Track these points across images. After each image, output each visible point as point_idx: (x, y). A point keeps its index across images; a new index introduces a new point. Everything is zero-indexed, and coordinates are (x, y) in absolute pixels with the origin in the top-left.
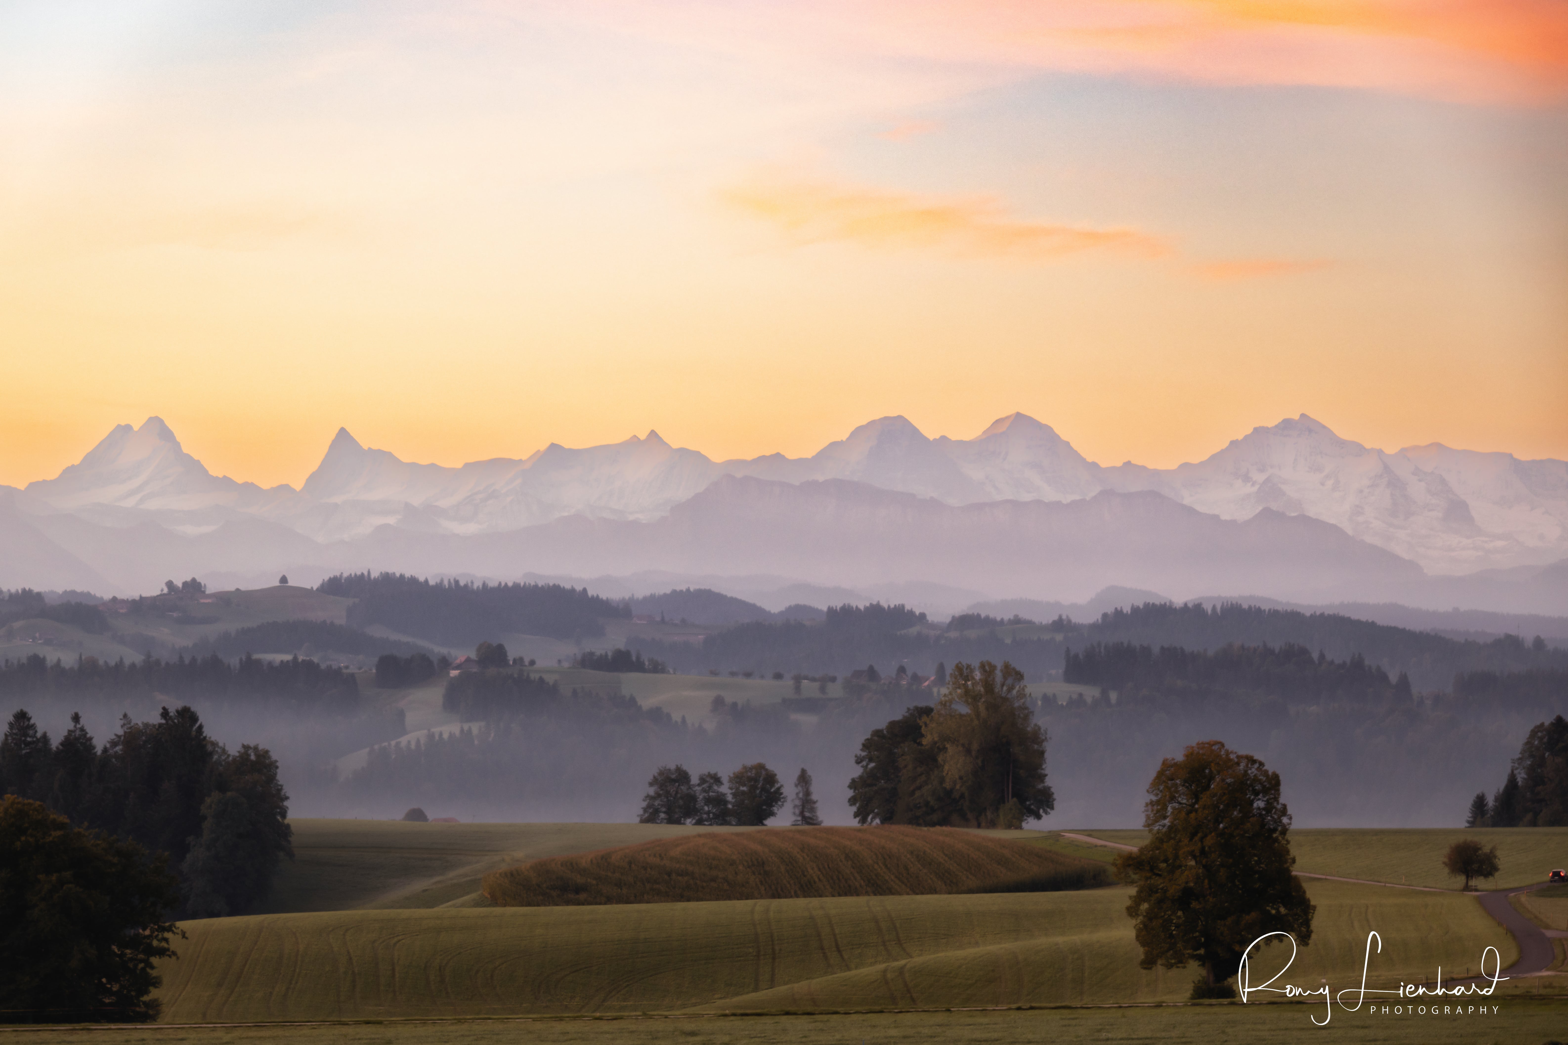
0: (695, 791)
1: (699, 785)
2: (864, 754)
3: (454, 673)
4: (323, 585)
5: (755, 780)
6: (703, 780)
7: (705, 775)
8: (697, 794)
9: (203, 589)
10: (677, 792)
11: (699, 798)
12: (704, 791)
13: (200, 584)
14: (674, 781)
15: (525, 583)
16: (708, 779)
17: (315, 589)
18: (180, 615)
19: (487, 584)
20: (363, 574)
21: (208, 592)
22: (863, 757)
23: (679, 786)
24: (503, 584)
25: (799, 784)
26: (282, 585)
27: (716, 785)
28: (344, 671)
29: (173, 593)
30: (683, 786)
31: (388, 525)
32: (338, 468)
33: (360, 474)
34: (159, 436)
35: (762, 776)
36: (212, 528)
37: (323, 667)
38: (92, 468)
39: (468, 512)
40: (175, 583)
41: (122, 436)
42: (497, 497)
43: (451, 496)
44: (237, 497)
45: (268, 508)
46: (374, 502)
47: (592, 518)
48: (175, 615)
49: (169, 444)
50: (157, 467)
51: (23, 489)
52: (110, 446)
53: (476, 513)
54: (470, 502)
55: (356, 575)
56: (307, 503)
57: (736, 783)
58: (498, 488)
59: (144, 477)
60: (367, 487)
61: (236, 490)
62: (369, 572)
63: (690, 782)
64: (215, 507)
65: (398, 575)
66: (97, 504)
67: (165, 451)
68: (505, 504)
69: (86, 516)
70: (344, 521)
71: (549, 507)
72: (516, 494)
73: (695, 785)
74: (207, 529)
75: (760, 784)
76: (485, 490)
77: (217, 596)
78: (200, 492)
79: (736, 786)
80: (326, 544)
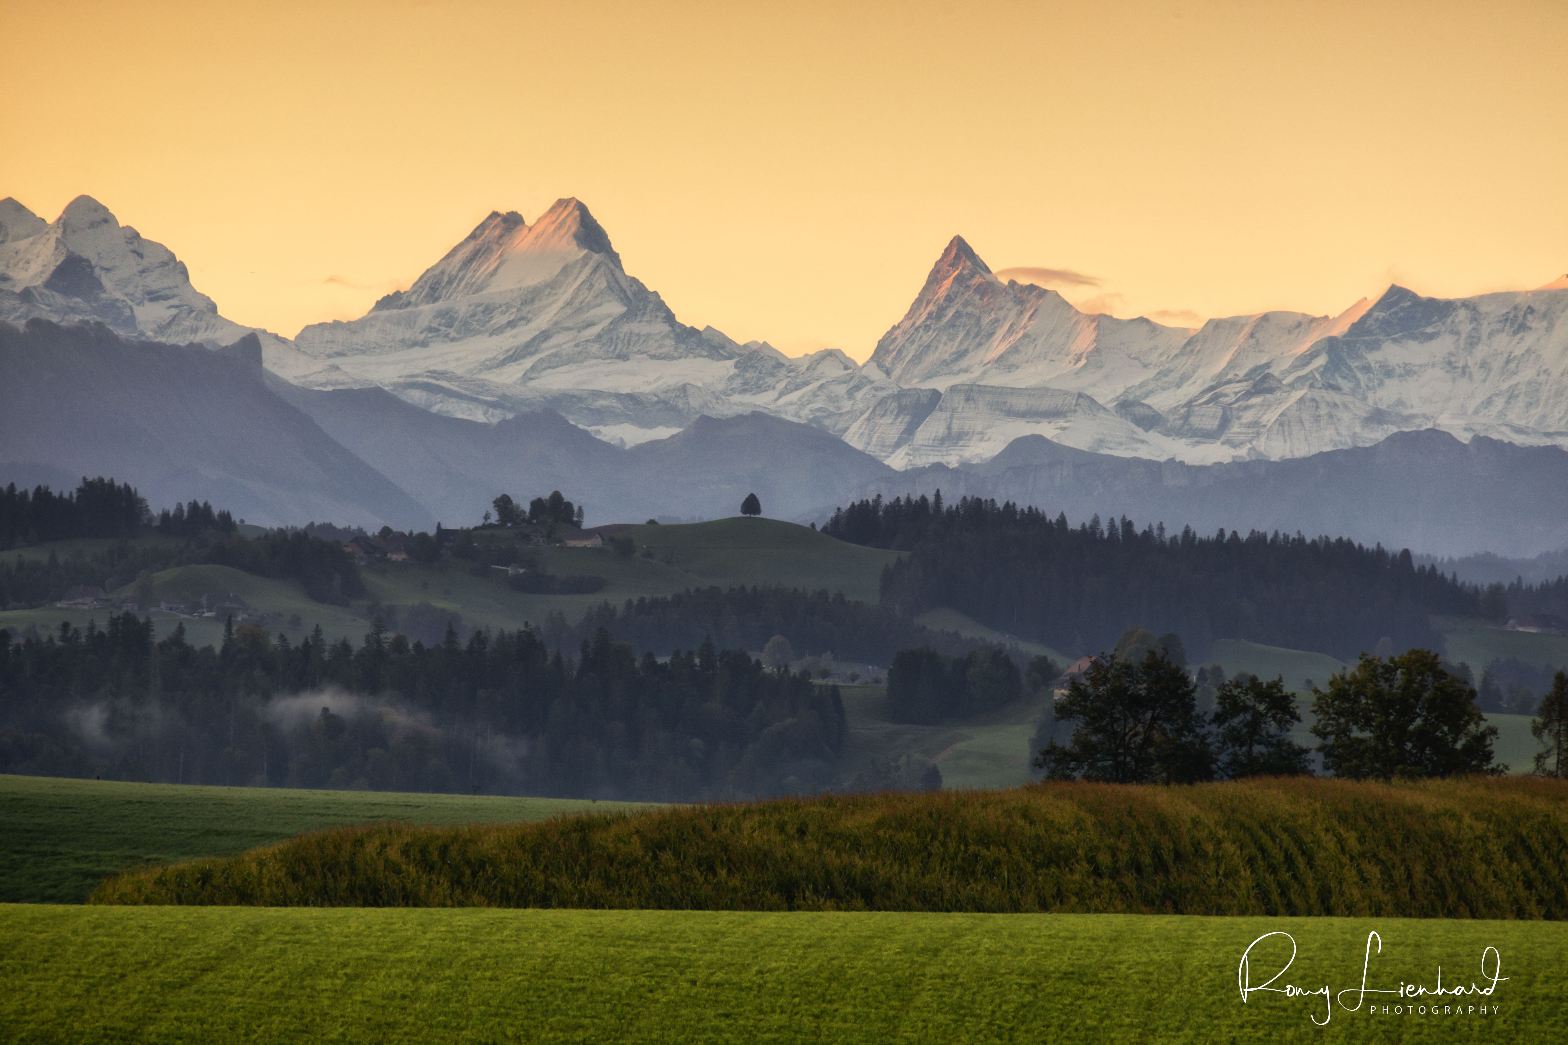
0: (1204, 737)
1: (1219, 719)
4: (836, 521)
5: (1404, 704)
6: (1231, 703)
7: (1239, 686)
8: (1212, 748)
9: (575, 519)
10: (1148, 741)
11: (1215, 761)
12: (1234, 737)
13: (569, 505)
14: (1135, 703)
15: (1276, 533)
16: (1249, 700)
17: (819, 528)
18: (522, 571)
19: (1194, 534)
20: (924, 499)
21: (588, 523)
23: (1154, 719)
24: (1228, 535)
25: (1545, 725)
26: (748, 515)
27: (1274, 717)
29: (509, 525)
30: (1167, 720)
31: (1038, 439)
32: (945, 320)
33: (991, 335)
34: (576, 236)
35: (1426, 695)
36: (675, 431)
37: (768, 669)
38: (436, 300)
39: (1208, 418)
40: (515, 501)
41: (501, 236)
42: (1271, 391)
43: (1179, 386)
44: (733, 371)
45: (794, 396)
46: (1014, 391)
47: (1465, 438)
48: (511, 571)
49: (596, 257)
50: (569, 304)
51: (291, 337)
52: (475, 255)
53: (1225, 422)
54: (1214, 399)
55: (908, 500)
56: (876, 389)
57: (1340, 714)
58: (1276, 374)
59: (542, 322)
60: (1003, 362)
61: (730, 358)
62: (938, 495)
63: (1193, 707)
64: (683, 389)
65: (1000, 505)
66: (442, 375)
67: (587, 270)
68: (1287, 405)
69: (416, 397)
70: (949, 428)
71: (1377, 417)
72: (1312, 386)
73: (1208, 718)
74: (663, 433)
75: (1419, 721)
76: (1248, 376)
77: (607, 533)
78: (653, 357)
79: (1338, 724)
80: (906, 472)
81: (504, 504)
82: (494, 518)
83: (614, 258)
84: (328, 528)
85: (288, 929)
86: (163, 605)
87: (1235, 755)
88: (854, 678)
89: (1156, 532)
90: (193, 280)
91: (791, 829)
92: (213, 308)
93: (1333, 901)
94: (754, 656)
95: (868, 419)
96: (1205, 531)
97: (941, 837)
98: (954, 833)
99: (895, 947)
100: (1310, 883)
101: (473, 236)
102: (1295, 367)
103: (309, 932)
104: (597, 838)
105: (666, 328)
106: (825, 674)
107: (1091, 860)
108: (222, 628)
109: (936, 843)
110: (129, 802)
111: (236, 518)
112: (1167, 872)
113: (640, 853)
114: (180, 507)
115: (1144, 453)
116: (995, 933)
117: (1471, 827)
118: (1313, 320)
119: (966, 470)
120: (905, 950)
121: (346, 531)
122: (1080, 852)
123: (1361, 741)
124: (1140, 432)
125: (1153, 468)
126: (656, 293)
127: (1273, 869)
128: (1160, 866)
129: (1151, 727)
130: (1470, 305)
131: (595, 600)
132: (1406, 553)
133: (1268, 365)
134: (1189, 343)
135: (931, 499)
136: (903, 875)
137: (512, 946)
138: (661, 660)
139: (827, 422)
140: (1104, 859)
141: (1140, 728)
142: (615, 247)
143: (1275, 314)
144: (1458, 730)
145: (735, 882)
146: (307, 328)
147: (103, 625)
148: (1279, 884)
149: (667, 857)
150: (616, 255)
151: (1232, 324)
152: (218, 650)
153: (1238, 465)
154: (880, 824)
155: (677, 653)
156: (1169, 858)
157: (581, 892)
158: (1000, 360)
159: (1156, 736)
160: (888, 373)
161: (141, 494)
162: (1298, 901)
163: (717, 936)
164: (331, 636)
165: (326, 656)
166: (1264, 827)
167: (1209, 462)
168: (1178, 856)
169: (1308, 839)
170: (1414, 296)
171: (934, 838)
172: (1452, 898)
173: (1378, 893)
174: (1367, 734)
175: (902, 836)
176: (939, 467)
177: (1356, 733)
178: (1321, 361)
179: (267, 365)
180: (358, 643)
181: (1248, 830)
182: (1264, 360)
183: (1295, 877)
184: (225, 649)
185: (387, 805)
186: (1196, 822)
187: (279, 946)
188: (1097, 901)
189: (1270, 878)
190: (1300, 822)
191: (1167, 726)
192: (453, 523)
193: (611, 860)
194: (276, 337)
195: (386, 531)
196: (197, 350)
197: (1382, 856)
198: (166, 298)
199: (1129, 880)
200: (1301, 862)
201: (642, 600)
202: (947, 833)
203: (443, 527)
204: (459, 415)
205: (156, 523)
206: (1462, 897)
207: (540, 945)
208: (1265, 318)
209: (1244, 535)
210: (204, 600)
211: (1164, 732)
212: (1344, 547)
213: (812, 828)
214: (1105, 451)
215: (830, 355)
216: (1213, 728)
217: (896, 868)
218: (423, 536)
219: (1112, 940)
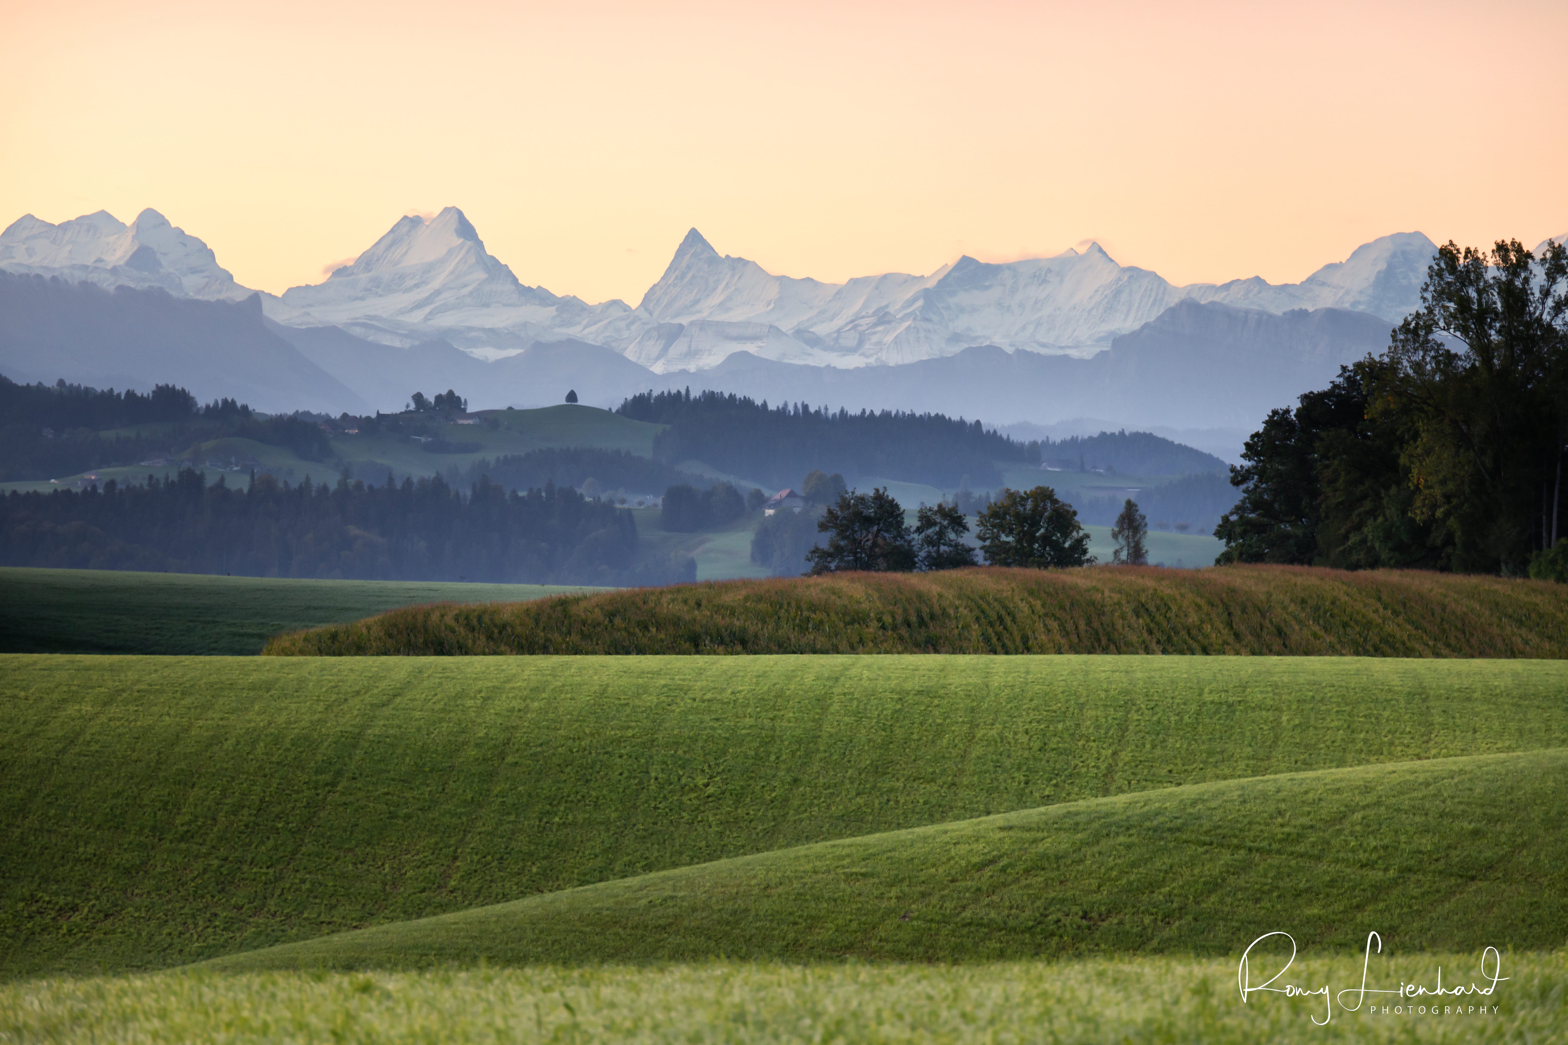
1: (919, 530)
2: (1247, 464)
3: (770, 512)
4: (625, 407)
5: (1033, 520)
6: (926, 521)
7: (930, 510)
8: (915, 548)
9: (463, 407)
10: (875, 544)
11: (917, 557)
13: (459, 398)
14: (868, 521)
16: (938, 519)
17: (614, 411)
18: (430, 439)
19: (847, 412)
20: (679, 392)
21: (470, 409)
22: (1248, 471)
23: (879, 531)
25: (1120, 532)
26: (570, 403)
27: (953, 529)
28: (618, 506)
29: (422, 411)
30: (887, 531)
31: (745, 354)
32: (686, 280)
33: (715, 289)
34: (456, 231)
35: (1046, 514)
36: (519, 351)
37: (588, 499)
38: (370, 271)
39: (850, 340)
40: (425, 396)
41: (409, 231)
42: (889, 322)
43: (832, 320)
44: (555, 313)
45: (593, 328)
46: (730, 324)
47: (1010, 350)
48: (423, 439)
49: (469, 243)
50: (452, 272)
51: (280, 295)
52: (393, 243)
53: (861, 343)
54: (854, 328)
55: (669, 393)
56: (644, 324)
57: (994, 526)
58: (892, 312)
59: (436, 284)
60: (723, 306)
61: (553, 305)
62: (687, 390)
63: (902, 523)
64: (525, 325)
65: (726, 395)
66: (373, 318)
67: (463, 252)
68: (898, 332)
69: (357, 331)
70: (690, 347)
71: (956, 338)
72: (915, 319)
73: (912, 530)
74: (513, 352)
75: (1042, 531)
76: (875, 313)
77: (481, 415)
78: (505, 305)
79: (993, 533)
80: (663, 375)
81: (418, 398)
82: (412, 407)
83: (480, 244)
84: (307, 414)
85: (440, 670)
86: (208, 463)
87: (929, 552)
88: (641, 504)
89: (823, 411)
90: (217, 261)
91: (692, 602)
92: (231, 277)
93: (1030, 643)
94: (579, 491)
95: (639, 343)
96: (854, 410)
97: (785, 606)
98: (793, 604)
99: (811, 677)
100: (1016, 633)
101: (392, 231)
102: (904, 307)
103: (453, 672)
104: (574, 609)
105: (513, 287)
106: (623, 501)
107: (879, 620)
108: (247, 478)
109: (783, 611)
110: (258, 590)
111: (250, 408)
112: (926, 626)
113: (601, 618)
114: (216, 402)
115: (811, 362)
116: (869, 667)
117: (1110, 597)
118: (915, 278)
119: (700, 374)
120: (818, 678)
121: (319, 416)
122: (872, 615)
123: (1008, 543)
124: (808, 348)
125: (816, 371)
126: (506, 266)
127: (991, 624)
128: (922, 622)
129: (876, 535)
130: (1012, 268)
131: (477, 457)
132: (978, 423)
133: (887, 306)
134: (837, 293)
135: (683, 392)
136: (765, 630)
137: (579, 679)
138: (522, 494)
139: (614, 344)
140: (887, 619)
141: (870, 536)
142: (481, 237)
143: (890, 274)
144: (1066, 535)
145: (662, 636)
146: (290, 290)
147: (174, 476)
148: (996, 633)
149: (617, 621)
150: (481, 242)
151: (865, 281)
152: (246, 490)
153: (869, 369)
154: (747, 599)
155: (531, 490)
156: (927, 618)
157: (568, 643)
158: (721, 305)
159: (880, 541)
160: (651, 314)
161: (192, 394)
162: (1008, 643)
163: (701, 672)
164: (316, 481)
165: (314, 494)
166: (982, 598)
167: (851, 367)
168: (932, 617)
169: (1011, 605)
170: (977, 262)
171: (781, 608)
172: (1104, 641)
173: (1058, 637)
174: (1010, 539)
175: (762, 606)
176: (684, 372)
177: (1004, 538)
178: (920, 303)
179: (264, 313)
180: (333, 486)
181: (972, 600)
182: (884, 304)
183: (1005, 628)
184: (251, 490)
185: (417, 590)
186: (940, 596)
187: (437, 680)
188: (885, 645)
189: (990, 630)
190: (1005, 594)
191: (887, 535)
192: (386, 410)
193: (584, 623)
194: (270, 295)
195: (345, 416)
196: (221, 303)
197: (1058, 615)
198: (202, 271)
199: (904, 631)
200: (1008, 620)
201: (506, 457)
202: (789, 604)
203: (381, 412)
204: (385, 343)
205: (202, 412)
206: (1110, 640)
207: (596, 678)
208: (885, 277)
209: (877, 413)
210: (233, 459)
211: (884, 538)
212: (940, 419)
213: (704, 603)
214: (786, 361)
215: (616, 303)
216: (916, 536)
217: (760, 626)
218: (368, 418)
219: (942, 670)
